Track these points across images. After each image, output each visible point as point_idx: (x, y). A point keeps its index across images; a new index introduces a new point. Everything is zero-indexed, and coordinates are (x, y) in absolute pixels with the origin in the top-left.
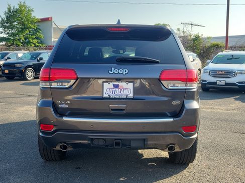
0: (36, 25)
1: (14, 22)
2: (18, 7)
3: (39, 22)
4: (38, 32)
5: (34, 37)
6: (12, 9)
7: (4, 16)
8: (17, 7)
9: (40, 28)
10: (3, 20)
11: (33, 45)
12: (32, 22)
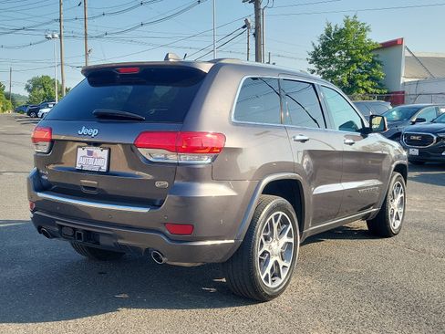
0: (372, 54)
1: (334, 52)
2: (343, 26)
3: (378, 48)
4: (375, 67)
5: (366, 76)
6: (333, 30)
7: (318, 44)
8: (341, 25)
9: (380, 59)
10: (317, 50)
11: (363, 92)
12: (365, 51)
